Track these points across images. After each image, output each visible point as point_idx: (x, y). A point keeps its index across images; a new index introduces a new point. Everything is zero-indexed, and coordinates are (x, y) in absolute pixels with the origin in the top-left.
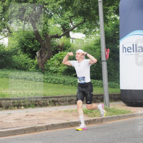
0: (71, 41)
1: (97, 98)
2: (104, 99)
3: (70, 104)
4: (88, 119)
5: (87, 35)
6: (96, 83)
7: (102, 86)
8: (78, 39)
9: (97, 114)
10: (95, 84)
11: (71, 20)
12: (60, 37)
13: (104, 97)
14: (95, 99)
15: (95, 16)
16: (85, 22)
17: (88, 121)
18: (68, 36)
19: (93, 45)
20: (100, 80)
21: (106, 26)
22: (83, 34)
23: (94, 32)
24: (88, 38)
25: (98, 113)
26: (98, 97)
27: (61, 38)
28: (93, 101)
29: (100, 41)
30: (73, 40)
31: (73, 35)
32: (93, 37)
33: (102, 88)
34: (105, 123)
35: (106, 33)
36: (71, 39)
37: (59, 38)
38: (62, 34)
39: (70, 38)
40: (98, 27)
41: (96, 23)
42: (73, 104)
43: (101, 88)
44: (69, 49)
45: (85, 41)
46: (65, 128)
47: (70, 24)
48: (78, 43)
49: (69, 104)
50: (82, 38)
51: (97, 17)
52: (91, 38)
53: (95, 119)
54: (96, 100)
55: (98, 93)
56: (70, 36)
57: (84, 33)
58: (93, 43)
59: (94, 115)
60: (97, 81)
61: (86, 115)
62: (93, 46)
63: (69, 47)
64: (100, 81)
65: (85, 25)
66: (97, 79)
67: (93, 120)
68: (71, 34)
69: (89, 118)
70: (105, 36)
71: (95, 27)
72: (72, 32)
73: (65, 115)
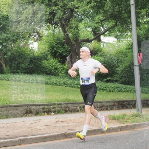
0: (101, 45)
1: (129, 104)
2: (136, 105)
3: (101, 109)
4: (120, 126)
5: (119, 39)
6: (128, 89)
7: (134, 91)
8: (109, 43)
9: (129, 120)
10: (127, 89)
11: (102, 24)
12: (91, 41)
13: (136, 103)
14: (127, 105)
15: (126, 19)
16: (116, 25)
17: (120, 127)
18: (99, 40)
19: (125, 49)
20: (132, 85)
21: (138, 29)
22: (114, 38)
23: (126, 36)
24: (120, 42)
25: (130, 119)
26: (130, 103)
27: (92, 42)
28: (125, 107)
29: (132, 45)
30: (104, 44)
31: (104, 39)
32: (124, 40)
33: (135, 94)
35: (138, 36)
36: (102, 44)
37: (89, 42)
38: (93, 38)
39: (101, 43)
40: (129, 30)
41: (128, 26)
42: (104, 110)
43: (133, 94)
44: (100, 53)
45: (116, 45)
46: (96, 134)
47: (101, 28)
48: (109, 48)
49: (100, 110)
50: (114, 42)
51: (129, 21)
52: (122, 42)
53: (128, 126)
54: (128, 106)
55: (130, 99)
56: (101, 40)
57: (116, 37)
58: (125, 47)
59: (126, 121)
60: (129, 86)
61: (118, 121)
62: (124, 51)
63: (100, 52)
64: (132, 87)
65: (116, 28)
66: (128, 84)
67: (125, 126)
68: (102, 38)
69: (120, 124)
70: (138, 40)
71: (127, 30)
72: (103, 36)
73: (96, 121)
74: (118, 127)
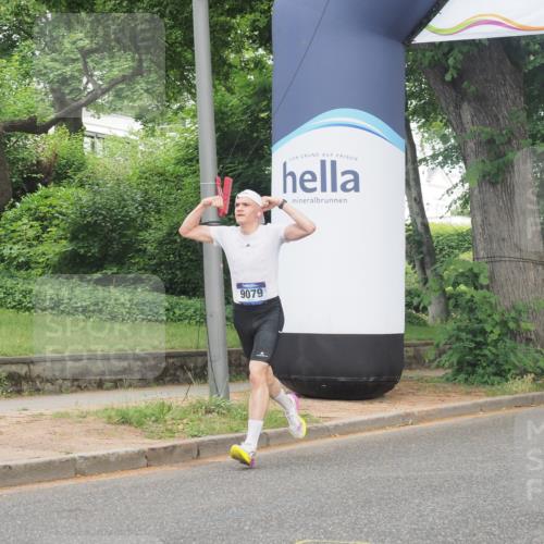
0: (85, 146)
1: (182, 367)
2: (209, 368)
3: (79, 387)
4: (145, 447)
5: (150, 125)
6: (180, 309)
7: (201, 319)
8: (114, 139)
9: (181, 427)
10: (178, 312)
12: (44, 129)
13: (209, 363)
14: (176, 370)
15: (179, 49)
17: (144, 452)
18: (76, 126)
19: (173, 161)
20: (194, 295)
21: (223, 89)
22: (133, 120)
23: (176, 113)
24: (153, 136)
25: (185, 421)
26: (188, 361)
27: (46, 132)
28: (168, 378)
29: (197, 148)
30: (96, 140)
31: (95, 121)
32: (171, 130)
33: (203, 328)
34: (210, 460)
35: (220, 116)
36: (86, 139)
37: (39, 133)
38: (53, 116)
39: (84, 135)
40: (191, 93)
41: (185, 78)
42: (88, 390)
43: (197, 327)
44: (79, 175)
45: (141, 148)
46: (53, 480)
48: (112, 155)
49: (74, 388)
50: (131, 133)
51: (189, 56)
52: (162, 134)
53: (174, 447)
54: (178, 373)
55: (186, 348)
56: (85, 125)
57: (138, 118)
58: (174, 154)
59: (171, 431)
60: (184, 300)
61: (139, 430)
62: (170, 168)
63: (79, 170)
64: (194, 302)
66: (184, 292)
67: (165, 448)
68: (89, 121)
69: (147, 441)
70: (218, 129)
71: (180, 93)
72: (92, 112)
73: (57, 429)
74: (139, 452)
